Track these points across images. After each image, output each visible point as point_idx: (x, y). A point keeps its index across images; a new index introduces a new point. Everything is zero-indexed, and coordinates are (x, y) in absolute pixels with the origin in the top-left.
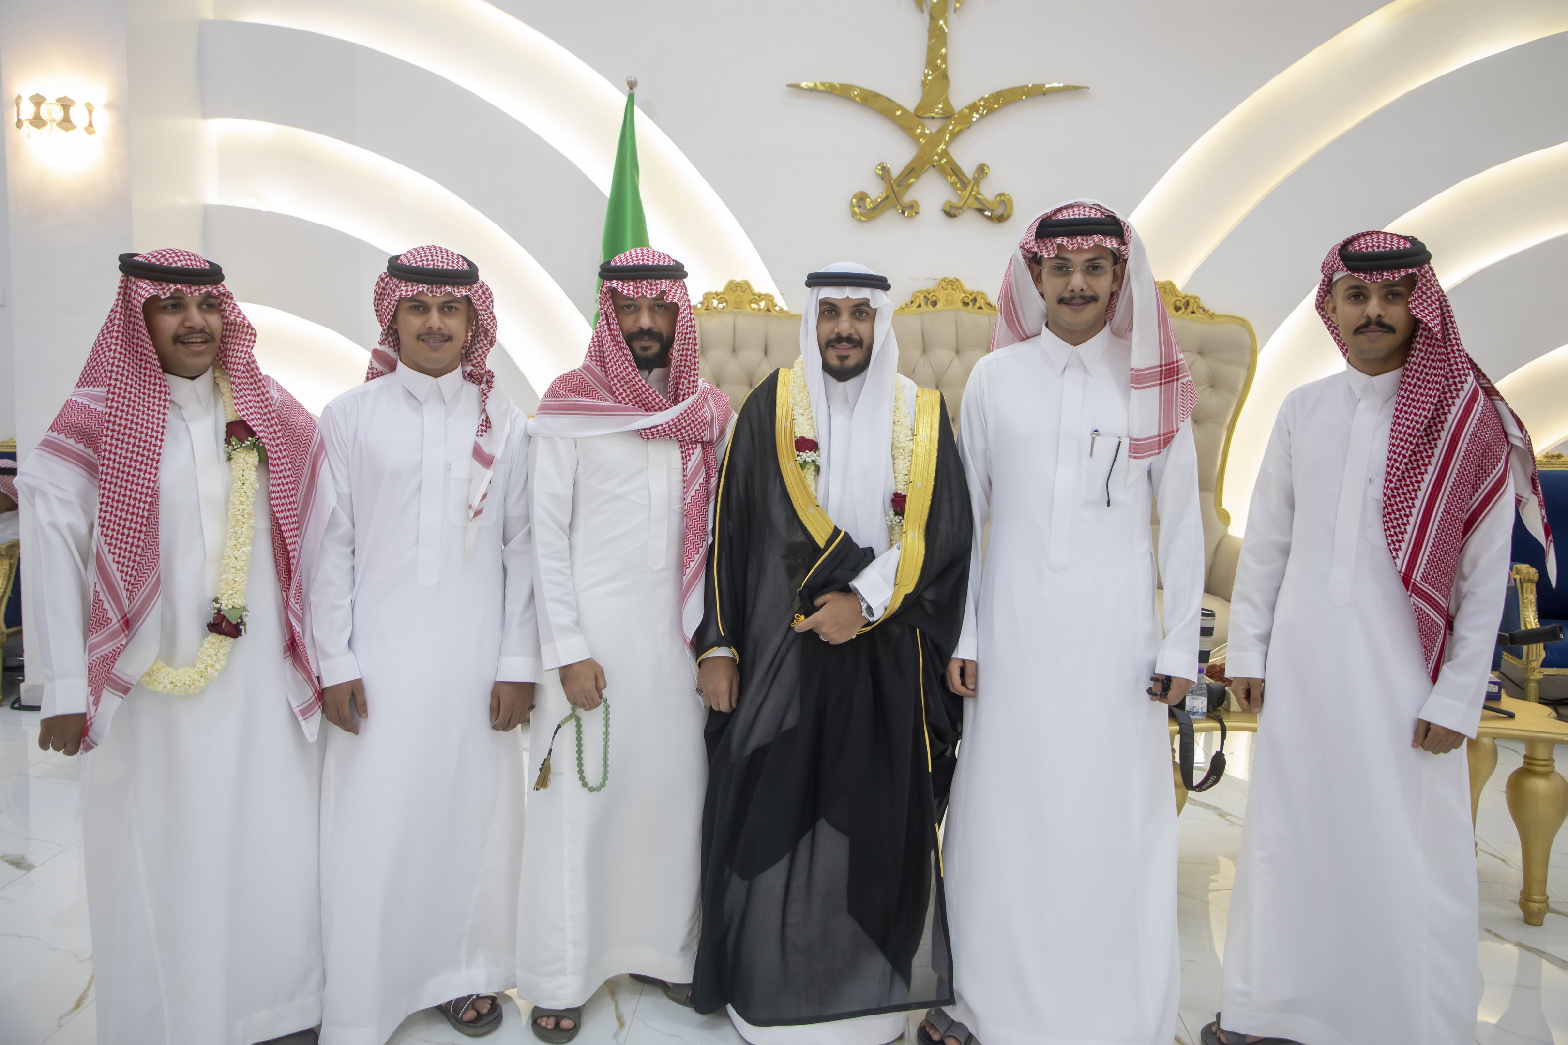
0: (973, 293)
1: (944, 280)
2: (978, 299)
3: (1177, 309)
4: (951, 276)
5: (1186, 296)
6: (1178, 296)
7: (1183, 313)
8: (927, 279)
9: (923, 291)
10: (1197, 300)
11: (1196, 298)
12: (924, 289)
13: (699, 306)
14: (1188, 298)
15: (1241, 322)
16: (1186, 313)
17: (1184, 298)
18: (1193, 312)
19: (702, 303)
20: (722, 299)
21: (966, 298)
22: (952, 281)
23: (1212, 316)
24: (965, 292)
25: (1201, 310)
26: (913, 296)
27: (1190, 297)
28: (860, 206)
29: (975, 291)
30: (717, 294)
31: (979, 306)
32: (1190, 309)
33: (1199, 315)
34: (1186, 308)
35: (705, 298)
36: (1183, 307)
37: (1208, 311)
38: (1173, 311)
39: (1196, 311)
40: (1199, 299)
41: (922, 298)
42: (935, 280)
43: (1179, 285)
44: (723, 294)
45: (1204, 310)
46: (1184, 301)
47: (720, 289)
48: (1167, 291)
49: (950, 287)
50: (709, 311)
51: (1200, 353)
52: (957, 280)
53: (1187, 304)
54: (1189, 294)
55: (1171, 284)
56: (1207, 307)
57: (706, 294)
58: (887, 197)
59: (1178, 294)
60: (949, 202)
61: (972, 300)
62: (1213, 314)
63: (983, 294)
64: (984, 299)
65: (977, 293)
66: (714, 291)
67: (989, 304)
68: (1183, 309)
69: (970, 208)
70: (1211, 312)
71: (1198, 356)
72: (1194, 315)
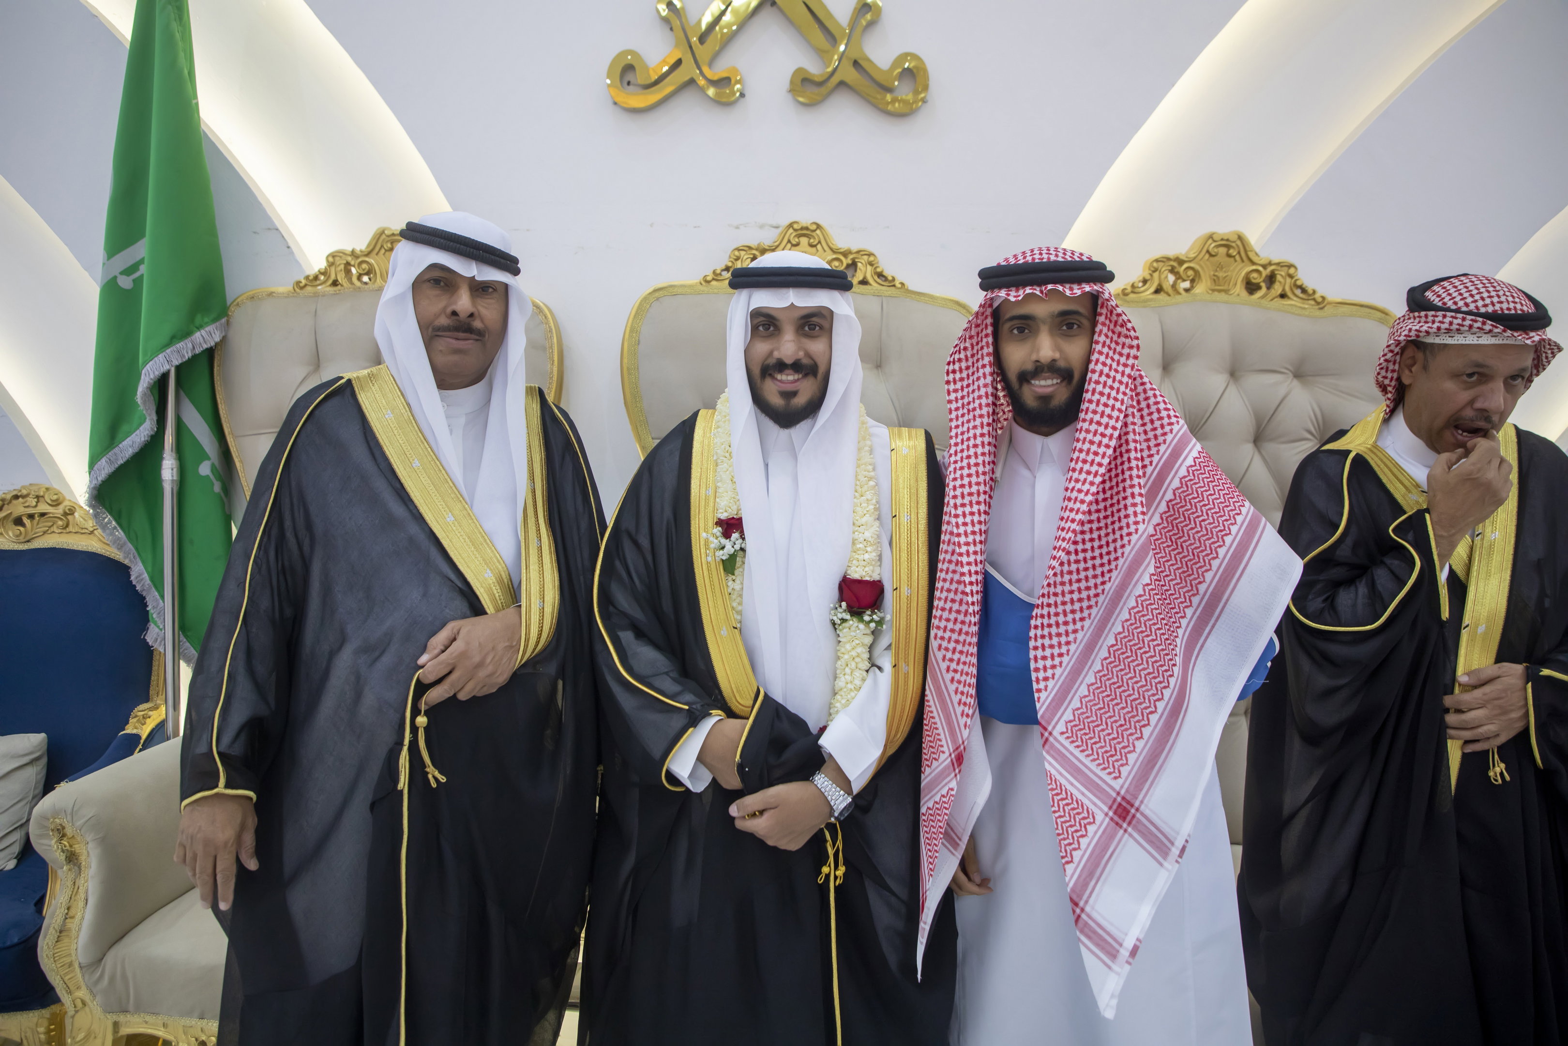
0: (850, 252)
1: (791, 225)
2: (859, 265)
3: (1251, 287)
4: (805, 219)
5: (1270, 264)
6: (1253, 263)
7: (1263, 297)
8: (762, 227)
9: (750, 248)
10: (1292, 271)
11: (1290, 266)
12: (753, 244)
13: (322, 278)
14: (1273, 267)
15: (1379, 314)
16: (1270, 297)
17: (1264, 267)
18: (1283, 296)
19: (324, 273)
20: (364, 266)
21: (836, 263)
22: (807, 228)
23: (1321, 303)
24: (834, 251)
25: (1298, 292)
26: (730, 257)
27: (1278, 264)
28: (629, 83)
29: (854, 249)
30: (353, 253)
31: (861, 278)
32: (1277, 289)
33: (1293, 301)
34: (1268, 288)
35: (331, 265)
36: (1263, 285)
37: (1314, 292)
38: (1244, 293)
39: (1289, 294)
40: (1296, 268)
41: (749, 260)
42: (777, 227)
43: (1255, 238)
44: (368, 254)
45: (1304, 291)
46: (1265, 273)
47: (361, 245)
48: (1233, 252)
49: (804, 241)
50: (339, 287)
51: (1298, 375)
52: (819, 226)
53: (1271, 279)
54: (1276, 260)
55: (1240, 238)
56: (1310, 285)
57: (333, 255)
58: (679, 62)
59: (1255, 259)
60: (799, 71)
61: (848, 266)
62: (1323, 298)
63: (870, 255)
64: (871, 264)
65: (858, 252)
66: (349, 249)
67: (880, 275)
68: (1264, 289)
69: (842, 84)
70: (1317, 296)
71: (1296, 383)
72: (1285, 302)
